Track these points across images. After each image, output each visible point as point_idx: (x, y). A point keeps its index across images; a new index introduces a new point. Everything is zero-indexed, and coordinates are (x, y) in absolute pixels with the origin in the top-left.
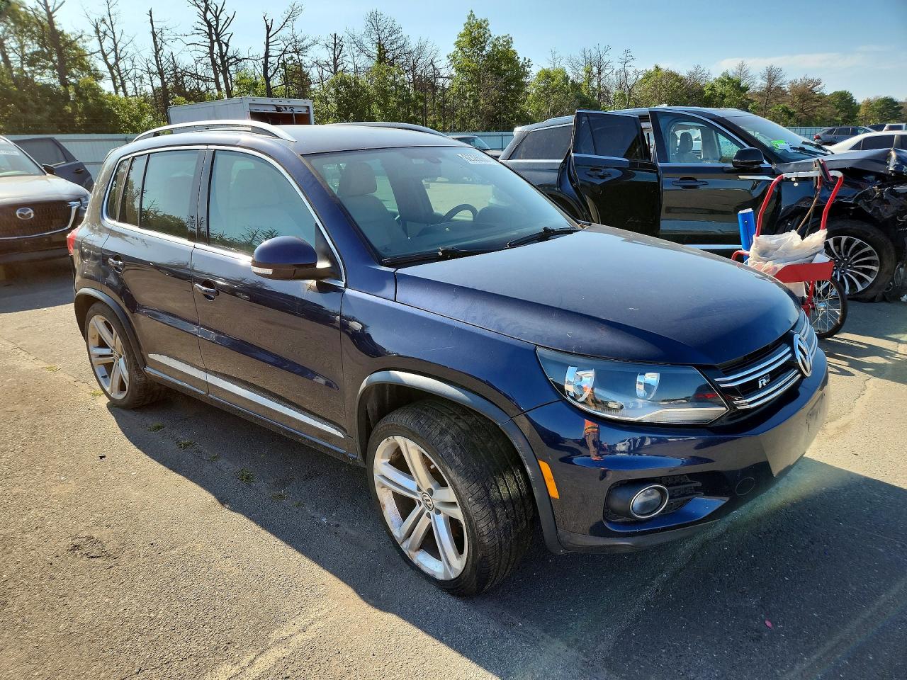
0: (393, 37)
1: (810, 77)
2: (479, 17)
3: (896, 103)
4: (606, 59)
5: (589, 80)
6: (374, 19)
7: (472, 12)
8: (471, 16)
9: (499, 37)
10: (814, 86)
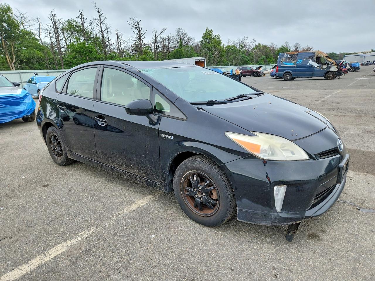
0: (184, 36)
1: (309, 46)
2: (210, 29)
3: (336, 54)
4: (247, 41)
5: (242, 49)
6: (179, 30)
7: (207, 27)
8: (207, 29)
9: (216, 36)
10: (310, 49)
